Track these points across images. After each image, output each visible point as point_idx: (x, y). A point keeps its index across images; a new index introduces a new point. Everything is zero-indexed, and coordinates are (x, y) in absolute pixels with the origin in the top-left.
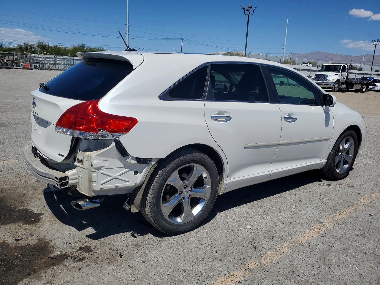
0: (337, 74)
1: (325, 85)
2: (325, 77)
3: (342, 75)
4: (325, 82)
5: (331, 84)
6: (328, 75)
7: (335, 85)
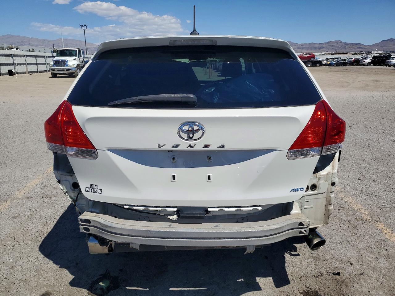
0: (75, 59)
1: (67, 70)
2: (64, 62)
3: (80, 59)
4: (66, 67)
5: (73, 69)
6: (68, 60)
7: (77, 70)
